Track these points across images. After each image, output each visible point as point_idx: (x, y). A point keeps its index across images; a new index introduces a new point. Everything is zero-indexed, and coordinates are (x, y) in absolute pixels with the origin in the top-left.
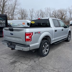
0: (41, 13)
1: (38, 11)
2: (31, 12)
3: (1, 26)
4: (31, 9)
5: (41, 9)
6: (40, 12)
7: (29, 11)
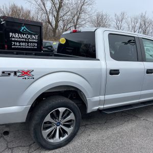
0: (143, 23)
1: (136, 19)
2: (118, 20)
3: (28, 46)
4: (119, 14)
5: (144, 14)
6: (139, 21)
7: (114, 18)
